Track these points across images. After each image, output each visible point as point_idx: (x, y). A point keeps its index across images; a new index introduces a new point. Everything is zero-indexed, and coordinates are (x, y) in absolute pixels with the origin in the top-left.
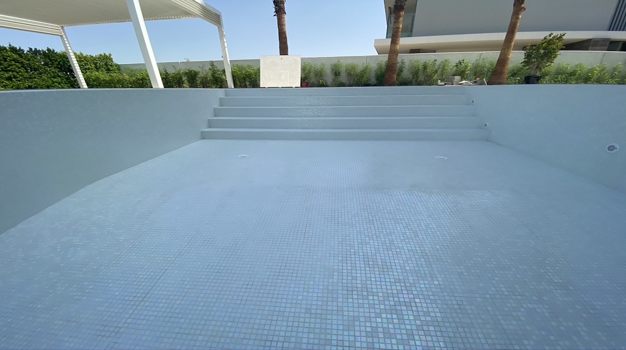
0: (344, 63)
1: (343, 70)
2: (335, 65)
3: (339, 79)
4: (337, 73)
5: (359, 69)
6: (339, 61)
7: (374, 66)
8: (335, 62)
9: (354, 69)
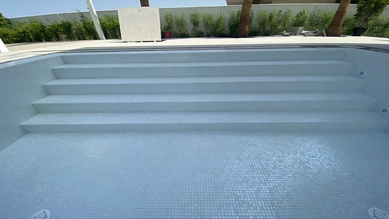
0: (201, 13)
1: (200, 20)
2: (194, 16)
3: (197, 29)
4: (196, 24)
5: (215, 19)
6: (196, 11)
7: (227, 16)
8: (193, 12)
9: (211, 19)
